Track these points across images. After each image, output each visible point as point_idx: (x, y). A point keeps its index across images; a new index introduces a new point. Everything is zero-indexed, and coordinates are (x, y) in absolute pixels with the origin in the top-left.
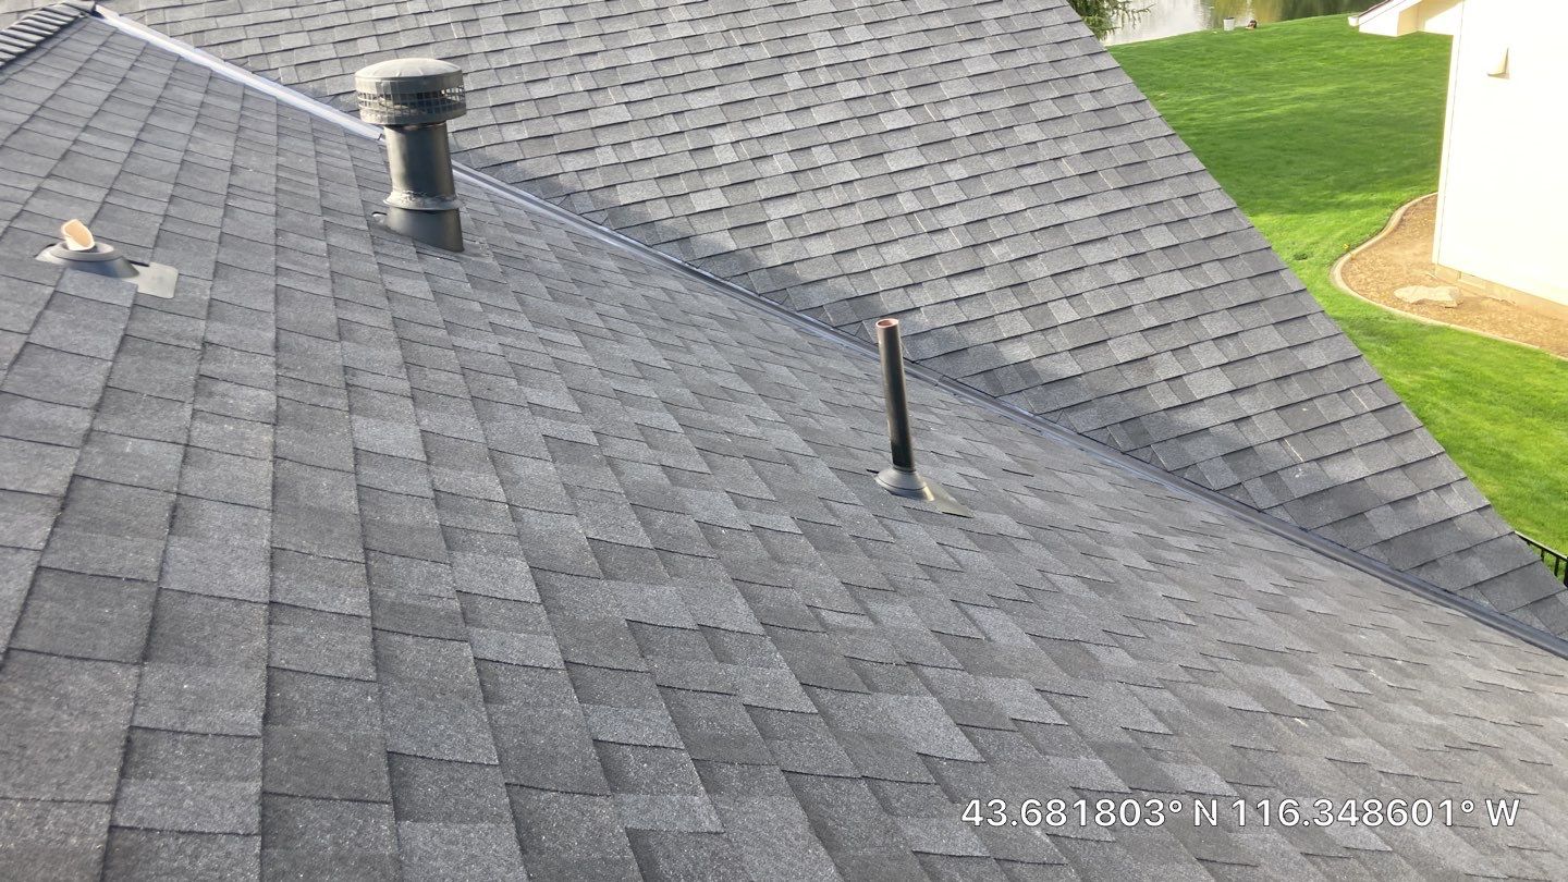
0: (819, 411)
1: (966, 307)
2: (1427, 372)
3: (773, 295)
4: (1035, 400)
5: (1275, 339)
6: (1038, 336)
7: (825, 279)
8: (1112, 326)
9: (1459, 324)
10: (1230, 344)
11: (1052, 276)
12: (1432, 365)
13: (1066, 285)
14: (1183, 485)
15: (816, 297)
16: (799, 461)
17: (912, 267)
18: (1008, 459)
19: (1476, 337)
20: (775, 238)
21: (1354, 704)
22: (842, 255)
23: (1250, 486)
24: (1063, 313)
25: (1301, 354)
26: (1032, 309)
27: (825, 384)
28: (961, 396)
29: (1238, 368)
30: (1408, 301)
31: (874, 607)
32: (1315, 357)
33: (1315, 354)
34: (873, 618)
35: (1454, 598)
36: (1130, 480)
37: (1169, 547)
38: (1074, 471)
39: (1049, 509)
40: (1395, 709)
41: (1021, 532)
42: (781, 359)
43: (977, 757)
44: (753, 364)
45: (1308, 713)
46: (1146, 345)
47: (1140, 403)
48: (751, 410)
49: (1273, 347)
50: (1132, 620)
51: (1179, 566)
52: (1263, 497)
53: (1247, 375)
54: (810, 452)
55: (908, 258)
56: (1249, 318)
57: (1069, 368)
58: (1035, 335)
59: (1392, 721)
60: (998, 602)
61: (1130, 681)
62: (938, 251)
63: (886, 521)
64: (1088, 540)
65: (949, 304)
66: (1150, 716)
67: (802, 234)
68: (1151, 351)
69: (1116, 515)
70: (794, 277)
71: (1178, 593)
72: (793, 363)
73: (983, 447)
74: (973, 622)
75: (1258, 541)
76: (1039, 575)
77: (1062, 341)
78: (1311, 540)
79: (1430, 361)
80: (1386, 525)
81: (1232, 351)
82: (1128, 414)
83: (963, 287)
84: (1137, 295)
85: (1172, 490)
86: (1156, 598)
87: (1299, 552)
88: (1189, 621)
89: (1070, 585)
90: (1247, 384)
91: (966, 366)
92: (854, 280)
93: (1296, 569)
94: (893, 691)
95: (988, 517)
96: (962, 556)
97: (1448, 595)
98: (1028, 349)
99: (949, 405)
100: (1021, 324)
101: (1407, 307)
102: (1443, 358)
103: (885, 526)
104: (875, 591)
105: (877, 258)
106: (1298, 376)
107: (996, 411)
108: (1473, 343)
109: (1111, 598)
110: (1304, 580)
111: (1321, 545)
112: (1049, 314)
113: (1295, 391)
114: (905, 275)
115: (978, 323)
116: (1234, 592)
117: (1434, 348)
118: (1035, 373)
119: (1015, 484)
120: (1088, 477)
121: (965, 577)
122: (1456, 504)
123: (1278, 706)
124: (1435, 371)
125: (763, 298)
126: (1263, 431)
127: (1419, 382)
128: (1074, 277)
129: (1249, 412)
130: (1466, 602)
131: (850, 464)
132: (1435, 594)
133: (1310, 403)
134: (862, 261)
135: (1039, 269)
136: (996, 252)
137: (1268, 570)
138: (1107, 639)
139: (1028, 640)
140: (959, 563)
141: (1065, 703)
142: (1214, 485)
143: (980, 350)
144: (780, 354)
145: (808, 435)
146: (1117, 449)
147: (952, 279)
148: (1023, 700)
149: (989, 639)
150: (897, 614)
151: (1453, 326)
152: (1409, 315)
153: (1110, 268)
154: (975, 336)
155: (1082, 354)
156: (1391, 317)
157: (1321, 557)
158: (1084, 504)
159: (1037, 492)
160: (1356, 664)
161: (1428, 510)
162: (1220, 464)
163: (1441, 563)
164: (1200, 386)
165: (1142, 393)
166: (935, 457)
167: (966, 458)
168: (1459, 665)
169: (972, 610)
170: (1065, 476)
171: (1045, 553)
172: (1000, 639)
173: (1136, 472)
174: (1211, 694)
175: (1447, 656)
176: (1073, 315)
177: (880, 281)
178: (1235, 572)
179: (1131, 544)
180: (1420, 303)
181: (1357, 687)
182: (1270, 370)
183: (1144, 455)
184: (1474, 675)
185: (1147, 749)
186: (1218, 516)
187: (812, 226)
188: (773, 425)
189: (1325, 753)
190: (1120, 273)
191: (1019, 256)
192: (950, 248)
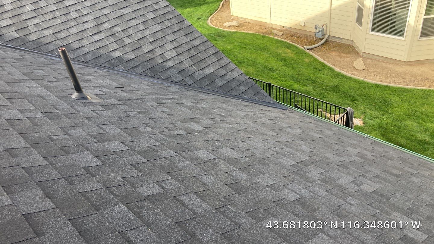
0: (53, 81)
1: (98, 43)
2: (234, 44)
3: (35, 49)
4: (124, 67)
5: (186, 39)
6: (122, 48)
7: (52, 42)
8: (142, 42)
9: (240, 30)
10: (174, 42)
11: (122, 31)
12: (235, 42)
13: (127, 33)
14: (168, 83)
15: (50, 47)
16: (45, 96)
17: (79, 34)
18: (116, 84)
19: (244, 33)
20: (32, 31)
21: (211, 126)
22: (56, 34)
23: (186, 79)
24: (127, 41)
25: (193, 42)
26: (118, 41)
27: (55, 73)
28: (102, 69)
29: (178, 49)
30: (227, 26)
31: (69, 132)
32: (196, 42)
33: (197, 42)
34: (70, 135)
35: (238, 97)
36: (153, 84)
37: (164, 99)
38: (136, 84)
39: (128, 95)
40: (221, 125)
41: (119, 103)
42: (39, 68)
43: (101, 163)
44: (29, 71)
45: (199, 131)
46: (152, 46)
47: (153, 63)
48: (28, 84)
49: (186, 42)
50: (151, 119)
51: (166, 103)
52: (189, 81)
53: (181, 50)
54: (49, 93)
55: (78, 31)
56: (178, 34)
57: (132, 56)
58: (120, 49)
59: (220, 128)
60: (111, 122)
61: (149, 134)
62: (86, 28)
63: (74, 108)
64: (140, 101)
65: (93, 43)
66: (155, 141)
67: (41, 29)
68: (153, 48)
69: (148, 93)
70: (41, 42)
71: (165, 109)
72: (44, 68)
73: (108, 82)
74: (102, 129)
75: (189, 93)
76: (124, 113)
77: (128, 49)
78: (203, 90)
79: (234, 41)
80: (220, 82)
81: (175, 44)
82: (150, 66)
83: (96, 38)
84: (147, 32)
85: (166, 84)
86: (159, 112)
87: (200, 94)
88: (168, 116)
89: (134, 114)
90: (180, 53)
91: (102, 60)
92: (62, 41)
93: (199, 98)
94: (75, 152)
95: (109, 101)
96: (100, 113)
97: (236, 96)
98: (119, 52)
99: (98, 73)
100: (116, 46)
101: (227, 28)
102: (237, 40)
103: (74, 109)
104: (70, 127)
105: (68, 33)
106: (193, 48)
107: (113, 72)
108: (243, 35)
109: (146, 115)
110: (200, 100)
111: (206, 91)
112: (123, 42)
113: (193, 52)
114: (78, 37)
115: (103, 47)
116: (181, 107)
117: (235, 38)
118: (122, 59)
119: (118, 90)
120: (141, 85)
121: (100, 118)
122: (236, 74)
123: (191, 131)
124: (236, 43)
125: (32, 51)
126: (187, 64)
127: (232, 47)
128: (129, 30)
129: (182, 60)
130: (241, 97)
131: (63, 94)
132: (234, 97)
133: (197, 55)
134: (63, 34)
135: (118, 29)
136: (105, 26)
137: (191, 99)
138: (144, 125)
139: (120, 130)
140: (99, 115)
141: (130, 144)
142: (176, 81)
143: (105, 55)
144: (39, 66)
145: (48, 88)
146: (149, 76)
147: (93, 36)
148: (117, 146)
149: (107, 133)
150: (78, 132)
151: (238, 31)
152: (228, 30)
153: (138, 26)
154: (103, 51)
155: (135, 52)
156: (224, 31)
157: (205, 94)
158: (139, 92)
159: (125, 92)
160: (213, 117)
161: (229, 77)
162: (177, 75)
163: (234, 89)
164: (169, 55)
165: (153, 60)
166: (92, 88)
167: (103, 86)
168: (238, 112)
169: (102, 126)
170: (134, 86)
171: (126, 107)
172: (110, 132)
173: (155, 81)
174: (173, 133)
175: (236, 111)
176: (130, 41)
177: (70, 40)
178: (182, 101)
179: (153, 100)
180: (230, 26)
181: (212, 122)
182: (186, 48)
183: (157, 76)
184: (241, 113)
185: (153, 150)
186: (178, 89)
187: (44, 26)
188: (36, 87)
189: (202, 139)
190: (141, 27)
191: (111, 26)
192: (90, 27)
